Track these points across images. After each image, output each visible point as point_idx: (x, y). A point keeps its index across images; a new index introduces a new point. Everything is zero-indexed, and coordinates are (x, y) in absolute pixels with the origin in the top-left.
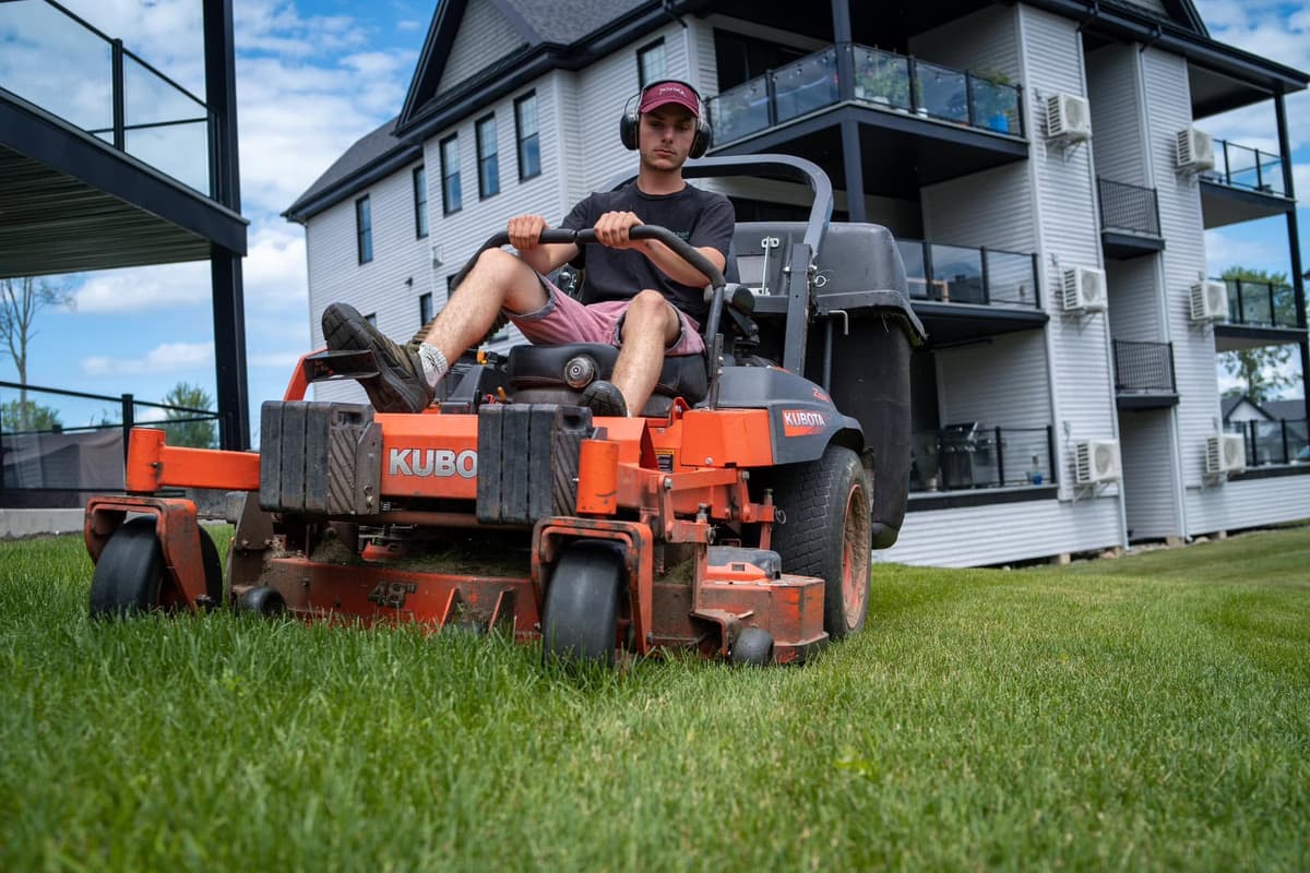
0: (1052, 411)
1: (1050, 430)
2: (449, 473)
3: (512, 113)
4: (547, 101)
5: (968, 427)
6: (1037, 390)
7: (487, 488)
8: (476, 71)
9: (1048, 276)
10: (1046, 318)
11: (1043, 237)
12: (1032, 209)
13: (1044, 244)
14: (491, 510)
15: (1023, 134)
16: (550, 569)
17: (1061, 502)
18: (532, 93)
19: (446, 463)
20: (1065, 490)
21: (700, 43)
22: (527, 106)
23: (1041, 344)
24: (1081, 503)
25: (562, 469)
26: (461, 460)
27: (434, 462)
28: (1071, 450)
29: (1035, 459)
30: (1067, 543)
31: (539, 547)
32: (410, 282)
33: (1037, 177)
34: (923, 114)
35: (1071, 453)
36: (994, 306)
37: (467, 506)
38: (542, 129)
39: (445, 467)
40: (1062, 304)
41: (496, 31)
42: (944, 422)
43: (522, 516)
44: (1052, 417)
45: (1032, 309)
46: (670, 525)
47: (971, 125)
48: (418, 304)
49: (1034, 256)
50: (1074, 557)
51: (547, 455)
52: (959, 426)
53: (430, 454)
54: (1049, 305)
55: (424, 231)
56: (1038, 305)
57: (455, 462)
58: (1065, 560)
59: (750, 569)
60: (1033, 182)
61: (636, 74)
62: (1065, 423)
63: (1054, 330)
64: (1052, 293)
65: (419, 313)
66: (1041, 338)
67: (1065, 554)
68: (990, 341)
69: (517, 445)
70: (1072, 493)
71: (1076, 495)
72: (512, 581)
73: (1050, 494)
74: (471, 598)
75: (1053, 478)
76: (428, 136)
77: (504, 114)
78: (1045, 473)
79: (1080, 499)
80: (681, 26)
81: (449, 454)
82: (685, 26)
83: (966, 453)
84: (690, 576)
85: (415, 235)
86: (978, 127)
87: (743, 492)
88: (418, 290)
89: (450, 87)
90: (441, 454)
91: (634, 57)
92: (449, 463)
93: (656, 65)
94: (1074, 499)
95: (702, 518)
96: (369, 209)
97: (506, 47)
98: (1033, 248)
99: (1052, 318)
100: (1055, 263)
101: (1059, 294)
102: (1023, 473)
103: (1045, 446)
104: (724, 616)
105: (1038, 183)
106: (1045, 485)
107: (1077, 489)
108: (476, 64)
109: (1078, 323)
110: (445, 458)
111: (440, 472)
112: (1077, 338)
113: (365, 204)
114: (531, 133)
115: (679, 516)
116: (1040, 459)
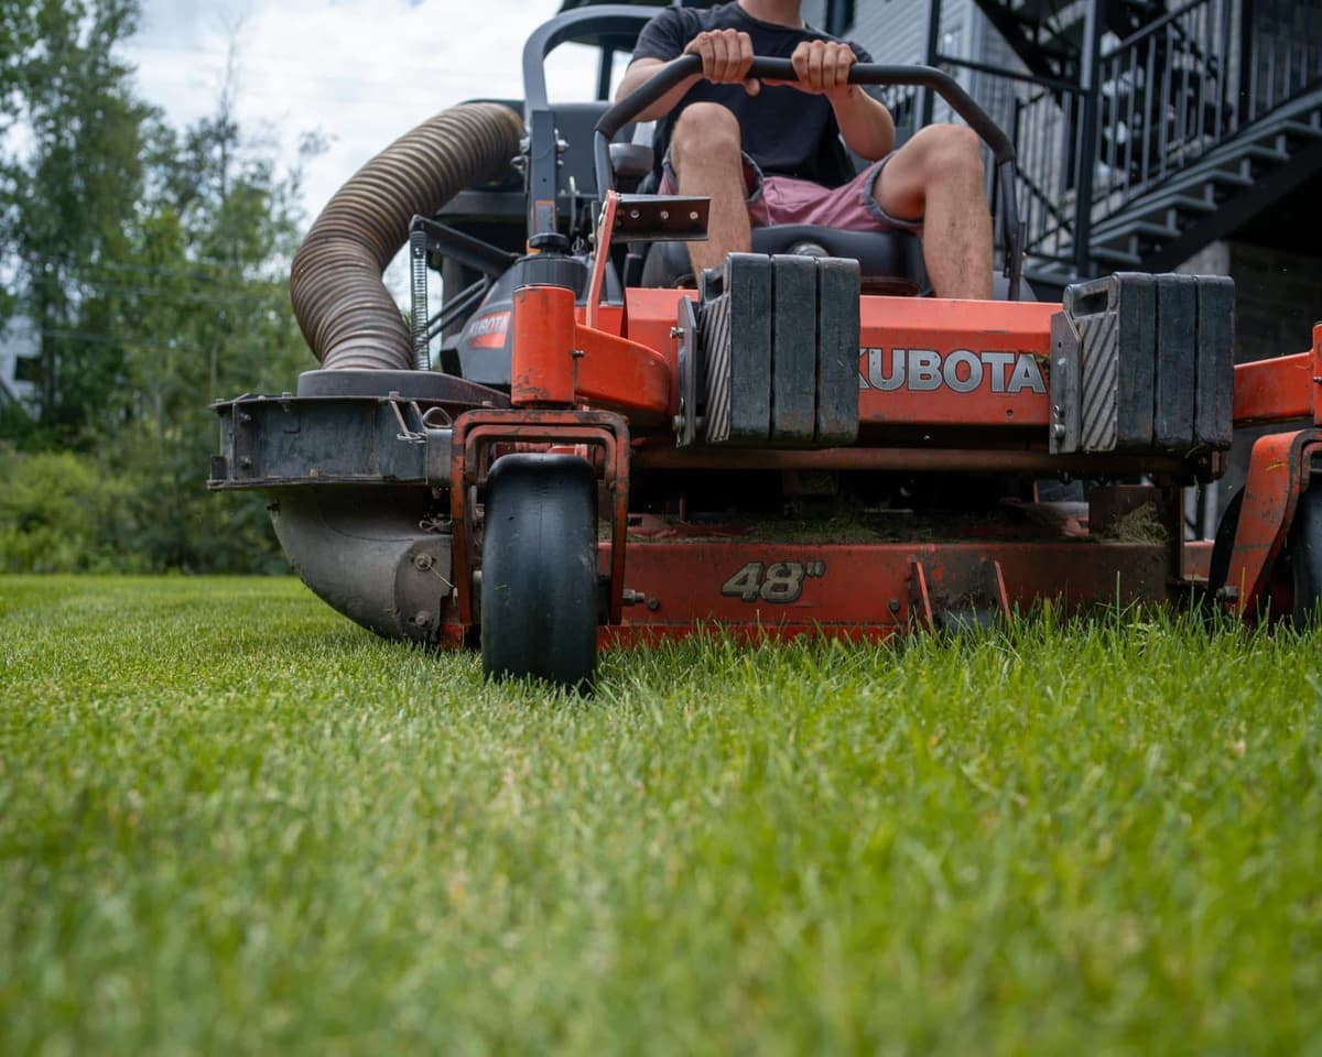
2: (934, 384)
7: (1136, 396)
19: (926, 370)
26: (950, 366)
27: (906, 368)
39: (925, 377)
43: (1187, 436)
53: (899, 356)
57: (941, 369)
81: (930, 356)
90: (916, 357)
92: (932, 369)
110: (925, 363)
111: (916, 383)
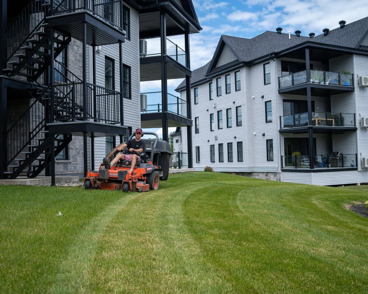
0: (357, 150)
1: (356, 155)
3: (234, 75)
4: (242, 74)
5: (338, 153)
6: (354, 143)
8: (226, 63)
9: (358, 118)
10: (357, 129)
11: (357, 110)
12: (355, 103)
13: (357, 111)
14: (119, 179)
15: (353, 86)
16: (124, 184)
17: (358, 171)
18: (239, 71)
20: (360, 168)
21: (278, 64)
22: (238, 74)
23: (355, 135)
24: (363, 172)
25: (125, 176)
28: (361, 159)
29: (353, 161)
30: (360, 181)
31: (123, 182)
32: (208, 110)
33: (356, 95)
34: (327, 83)
35: (361, 160)
36: (345, 126)
37: (117, 178)
38: (241, 80)
40: (361, 125)
41: (231, 55)
42: (334, 151)
44: (357, 151)
45: (353, 126)
46: (134, 180)
47: (339, 85)
48: (210, 116)
49: (355, 114)
50: (361, 184)
51: (124, 175)
52: (336, 152)
54: (358, 125)
55: (212, 98)
56: (355, 125)
58: (359, 185)
59: (142, 184)
60: (355, 97)
61: (263, 69)
62: (360, 153)
63: (358, 132)
64: (359, 123)
65: (210, 118)
66: (355, 133)
67: (359, 183)
68: (344, 133)
69: (121, 174)
70: (361, 169)
71: (362, 170)
72: (120, 185)
73: (356, 169)
74: (117, 186)
75: (357, 166)
76: (214, 77)
77: (232, 75)
78: (355, 164)
79: (363, 171)
80: (273, 61)
82: (274, 61)
83: (337, 159)
84: (136, 185)
85: (209, 99)
86: (341, 85)
87: (143, 176)
88: (210, 112)
89: (219, 66)
91: (263, 65)
93: (268, 68)
94: (362, 171)
95: (137, 180)
96: (198, 91)
97: (233, 59)
98: (354, 112)
99: (358, 128)
100: (360, 116)
101: (360, 123)
102: (350, 164)
103: (355, 158)
104: (138, 188)
105: (356, 97)
106: (355, 167)
107: (363, 168)
108: (226, 62)
109: (366, 129)
112: (365, 133)
113: (196, 90)
114: (239, 80)
115: (135, 179)
116: (354, 161)
